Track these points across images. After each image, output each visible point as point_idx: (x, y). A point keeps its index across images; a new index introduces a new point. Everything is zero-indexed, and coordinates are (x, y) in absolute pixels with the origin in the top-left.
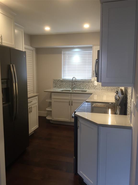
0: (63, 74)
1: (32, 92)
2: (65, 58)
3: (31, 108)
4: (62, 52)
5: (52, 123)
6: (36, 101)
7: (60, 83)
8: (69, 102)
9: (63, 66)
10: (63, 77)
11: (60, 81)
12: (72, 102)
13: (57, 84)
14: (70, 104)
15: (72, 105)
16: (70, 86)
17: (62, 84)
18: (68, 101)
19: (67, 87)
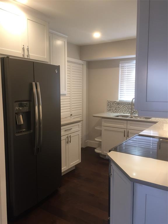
0: (120, 93)
1: (81, 116)
2: (123, 73)
3: (70, 137)
4: (120, 64)
5: (102, 158)
6: (78, 128)
7: (116, 106)
8: (125, 132)
9: (121, 83)
10: (120, 97)
11: (116, 104)
12: (128, 132)
13: (112, 107)
14: (126, 135)
15: (128, 137)
16: (129, 111)
17: (118, 108)
18: (123, 130)
19: (125, 111)
